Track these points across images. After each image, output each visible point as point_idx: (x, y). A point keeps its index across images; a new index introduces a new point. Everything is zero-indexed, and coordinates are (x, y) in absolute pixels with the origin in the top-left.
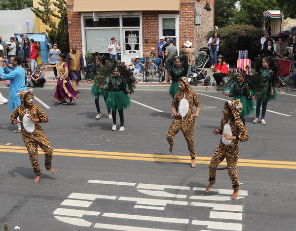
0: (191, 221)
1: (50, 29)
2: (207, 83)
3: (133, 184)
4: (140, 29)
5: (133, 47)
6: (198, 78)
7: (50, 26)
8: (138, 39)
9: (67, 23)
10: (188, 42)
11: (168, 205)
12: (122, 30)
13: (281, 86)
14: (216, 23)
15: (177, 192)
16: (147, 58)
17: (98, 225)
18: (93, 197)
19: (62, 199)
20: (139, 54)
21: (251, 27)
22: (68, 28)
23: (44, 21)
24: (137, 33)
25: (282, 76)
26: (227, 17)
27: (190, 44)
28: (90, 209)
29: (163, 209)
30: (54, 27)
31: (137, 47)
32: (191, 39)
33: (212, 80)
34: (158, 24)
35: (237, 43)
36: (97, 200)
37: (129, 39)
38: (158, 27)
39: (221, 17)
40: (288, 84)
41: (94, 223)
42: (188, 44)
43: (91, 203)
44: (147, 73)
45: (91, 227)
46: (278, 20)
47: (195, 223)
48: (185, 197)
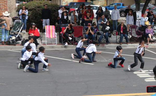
6: (16, 40)
35: (41, 13)
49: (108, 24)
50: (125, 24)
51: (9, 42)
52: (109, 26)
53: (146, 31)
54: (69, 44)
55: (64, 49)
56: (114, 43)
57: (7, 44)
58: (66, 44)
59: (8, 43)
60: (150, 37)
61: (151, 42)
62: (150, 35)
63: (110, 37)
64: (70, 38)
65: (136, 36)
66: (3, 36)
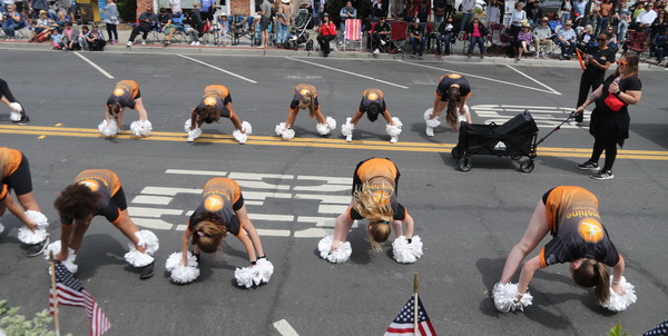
0: (296, 218)
2: (309, 47)
6: (299, 42)
11: (267, 199)
13: (397, 52)
15: (278, 182)
16: (236, 16)
17: (181, 227)
18: (174, 191)
19: (134, 196)
25: (398, 41)
28: (169, 206)
29: (261, 203)
31: (223, 2)
33: (316, 44)
36: (179, 195)
40: (404, 50)
41: (176, 225)
43: (171, 199)
44: (237, 36)
45: (173, 230)
47: (301, 219)
48: (288, 187)
49: (450, 20)
50: (483, 22)
51: (289, 44)
52: (452, 24)
53: (520, 37)
54: (381, 51)
55: (373, 59)
56: (458, 53)
57: (285, 48)
58: (377, 51)
59: (287, 46)
60: (525, 46)
61: (525, 55)
62: (524, 44)
63: (454, 42)
64: (383, 43)
65: (499, 44)
66: (280, 35)
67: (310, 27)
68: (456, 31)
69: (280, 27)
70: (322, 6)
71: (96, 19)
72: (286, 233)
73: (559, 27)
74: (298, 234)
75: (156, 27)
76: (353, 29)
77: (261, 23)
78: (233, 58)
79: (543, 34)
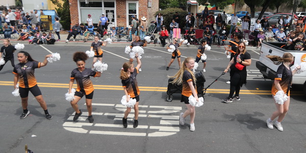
1: (58, 8)
2: (155, 42)
3: (113, 105)
4: (115, 9)
5: (111, 20)
7: (58, 6)
8: (113, 15)
9: (68, 4)
10: (144, 17)
12: (103, 10)
13: (198, 44)
14: (160, 7)
16: (119, 27)
17: (92, 132)
20: (115, 25)
21: (180, 10)
22: (69, 7)
23: (53, 2)
24: (113, 11)
25: (199, 39)
26: (167, 3)
27: (145, 19)
30: (60, 6)
31: (113, 20)
32: (146, 16)
33: (159, 41)
34: (126, 6)
37: (108, 15)
38: (126, 8)
39: (163, 3)
41: (89, 130)
42: (144, 18)
44: (120, 37)
46: (195, 6)
47: (151, 127)
48: (145, 112)
49: (225, 28)
52: (225, 30)
53: (258, 36)
54: (191, 44)
55: (187, 48)
58: (189, 44)
60: (261, 41)
62: (261, 40)
63: (226, 39)
64: (192, 40)
66: (141, 36)
67: (155, 32)
68: (227, 34)
69: (141, 32)
70: (162, 22)
71: (51, 29)
72: (144, 134)
73: (277, 31)
74: (150, 135)
75: (80, 33)
76: (177, 33)
77: (132, 30)
78: (118, 47)
79: (269, 35)
